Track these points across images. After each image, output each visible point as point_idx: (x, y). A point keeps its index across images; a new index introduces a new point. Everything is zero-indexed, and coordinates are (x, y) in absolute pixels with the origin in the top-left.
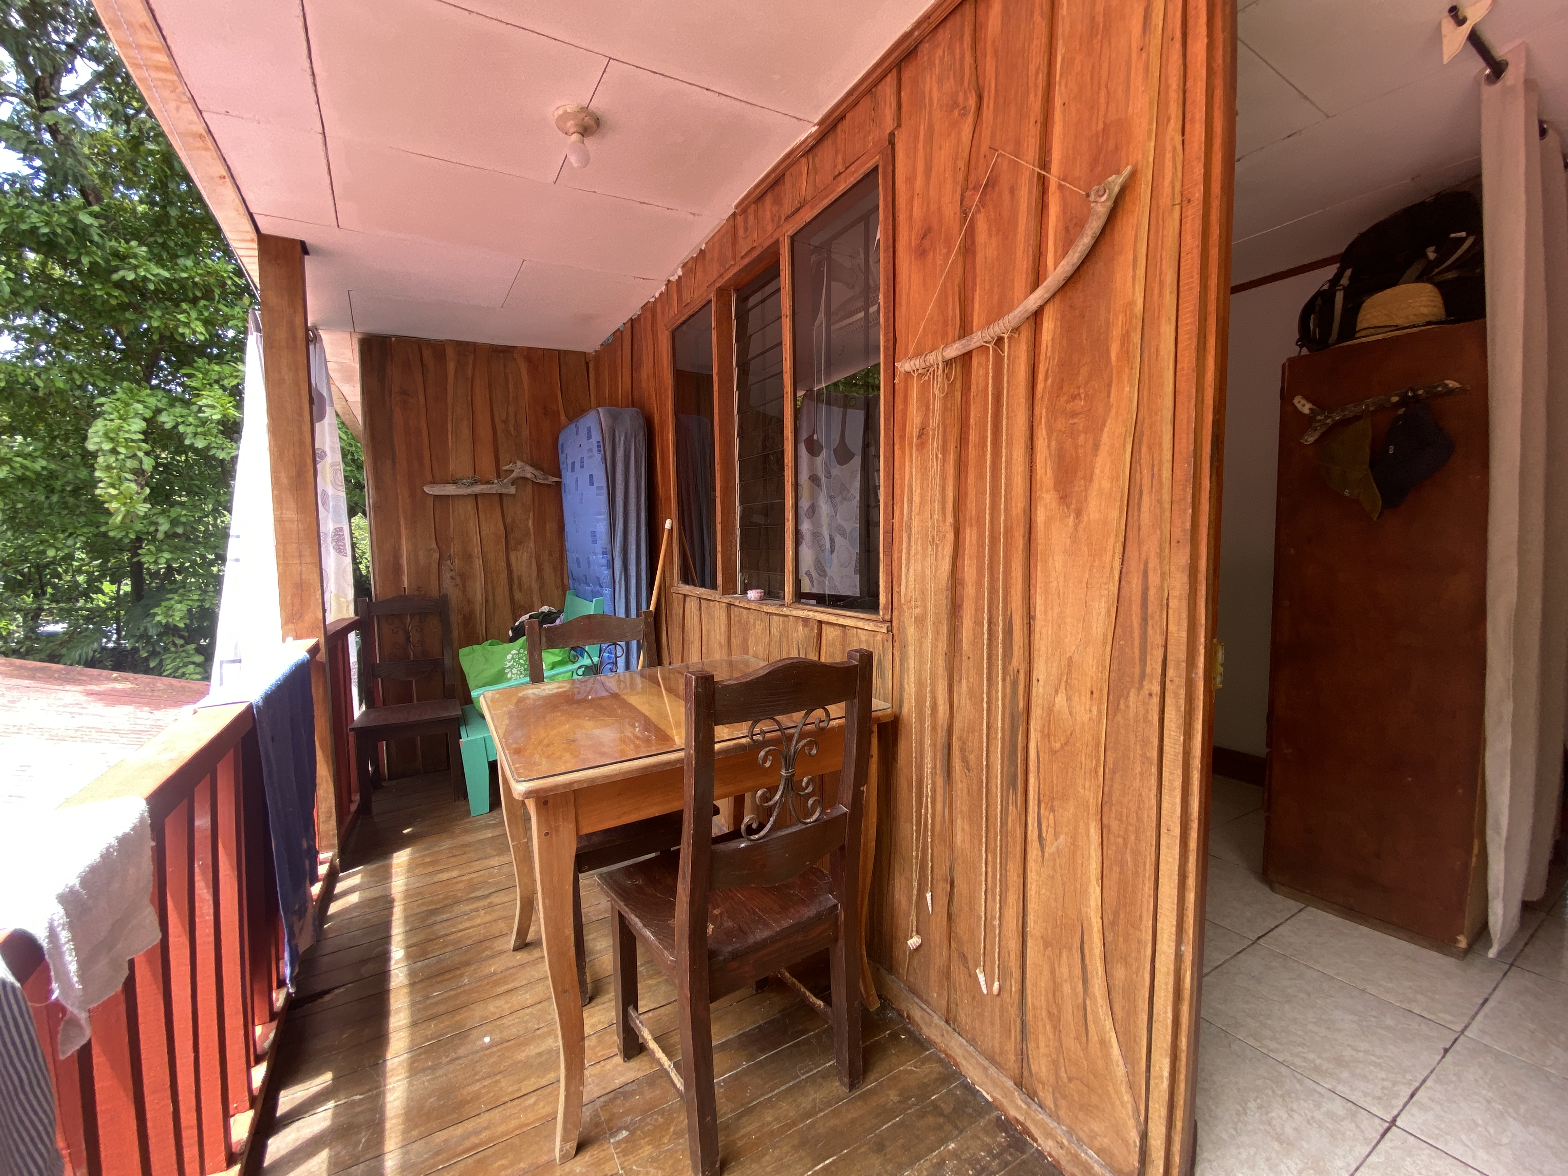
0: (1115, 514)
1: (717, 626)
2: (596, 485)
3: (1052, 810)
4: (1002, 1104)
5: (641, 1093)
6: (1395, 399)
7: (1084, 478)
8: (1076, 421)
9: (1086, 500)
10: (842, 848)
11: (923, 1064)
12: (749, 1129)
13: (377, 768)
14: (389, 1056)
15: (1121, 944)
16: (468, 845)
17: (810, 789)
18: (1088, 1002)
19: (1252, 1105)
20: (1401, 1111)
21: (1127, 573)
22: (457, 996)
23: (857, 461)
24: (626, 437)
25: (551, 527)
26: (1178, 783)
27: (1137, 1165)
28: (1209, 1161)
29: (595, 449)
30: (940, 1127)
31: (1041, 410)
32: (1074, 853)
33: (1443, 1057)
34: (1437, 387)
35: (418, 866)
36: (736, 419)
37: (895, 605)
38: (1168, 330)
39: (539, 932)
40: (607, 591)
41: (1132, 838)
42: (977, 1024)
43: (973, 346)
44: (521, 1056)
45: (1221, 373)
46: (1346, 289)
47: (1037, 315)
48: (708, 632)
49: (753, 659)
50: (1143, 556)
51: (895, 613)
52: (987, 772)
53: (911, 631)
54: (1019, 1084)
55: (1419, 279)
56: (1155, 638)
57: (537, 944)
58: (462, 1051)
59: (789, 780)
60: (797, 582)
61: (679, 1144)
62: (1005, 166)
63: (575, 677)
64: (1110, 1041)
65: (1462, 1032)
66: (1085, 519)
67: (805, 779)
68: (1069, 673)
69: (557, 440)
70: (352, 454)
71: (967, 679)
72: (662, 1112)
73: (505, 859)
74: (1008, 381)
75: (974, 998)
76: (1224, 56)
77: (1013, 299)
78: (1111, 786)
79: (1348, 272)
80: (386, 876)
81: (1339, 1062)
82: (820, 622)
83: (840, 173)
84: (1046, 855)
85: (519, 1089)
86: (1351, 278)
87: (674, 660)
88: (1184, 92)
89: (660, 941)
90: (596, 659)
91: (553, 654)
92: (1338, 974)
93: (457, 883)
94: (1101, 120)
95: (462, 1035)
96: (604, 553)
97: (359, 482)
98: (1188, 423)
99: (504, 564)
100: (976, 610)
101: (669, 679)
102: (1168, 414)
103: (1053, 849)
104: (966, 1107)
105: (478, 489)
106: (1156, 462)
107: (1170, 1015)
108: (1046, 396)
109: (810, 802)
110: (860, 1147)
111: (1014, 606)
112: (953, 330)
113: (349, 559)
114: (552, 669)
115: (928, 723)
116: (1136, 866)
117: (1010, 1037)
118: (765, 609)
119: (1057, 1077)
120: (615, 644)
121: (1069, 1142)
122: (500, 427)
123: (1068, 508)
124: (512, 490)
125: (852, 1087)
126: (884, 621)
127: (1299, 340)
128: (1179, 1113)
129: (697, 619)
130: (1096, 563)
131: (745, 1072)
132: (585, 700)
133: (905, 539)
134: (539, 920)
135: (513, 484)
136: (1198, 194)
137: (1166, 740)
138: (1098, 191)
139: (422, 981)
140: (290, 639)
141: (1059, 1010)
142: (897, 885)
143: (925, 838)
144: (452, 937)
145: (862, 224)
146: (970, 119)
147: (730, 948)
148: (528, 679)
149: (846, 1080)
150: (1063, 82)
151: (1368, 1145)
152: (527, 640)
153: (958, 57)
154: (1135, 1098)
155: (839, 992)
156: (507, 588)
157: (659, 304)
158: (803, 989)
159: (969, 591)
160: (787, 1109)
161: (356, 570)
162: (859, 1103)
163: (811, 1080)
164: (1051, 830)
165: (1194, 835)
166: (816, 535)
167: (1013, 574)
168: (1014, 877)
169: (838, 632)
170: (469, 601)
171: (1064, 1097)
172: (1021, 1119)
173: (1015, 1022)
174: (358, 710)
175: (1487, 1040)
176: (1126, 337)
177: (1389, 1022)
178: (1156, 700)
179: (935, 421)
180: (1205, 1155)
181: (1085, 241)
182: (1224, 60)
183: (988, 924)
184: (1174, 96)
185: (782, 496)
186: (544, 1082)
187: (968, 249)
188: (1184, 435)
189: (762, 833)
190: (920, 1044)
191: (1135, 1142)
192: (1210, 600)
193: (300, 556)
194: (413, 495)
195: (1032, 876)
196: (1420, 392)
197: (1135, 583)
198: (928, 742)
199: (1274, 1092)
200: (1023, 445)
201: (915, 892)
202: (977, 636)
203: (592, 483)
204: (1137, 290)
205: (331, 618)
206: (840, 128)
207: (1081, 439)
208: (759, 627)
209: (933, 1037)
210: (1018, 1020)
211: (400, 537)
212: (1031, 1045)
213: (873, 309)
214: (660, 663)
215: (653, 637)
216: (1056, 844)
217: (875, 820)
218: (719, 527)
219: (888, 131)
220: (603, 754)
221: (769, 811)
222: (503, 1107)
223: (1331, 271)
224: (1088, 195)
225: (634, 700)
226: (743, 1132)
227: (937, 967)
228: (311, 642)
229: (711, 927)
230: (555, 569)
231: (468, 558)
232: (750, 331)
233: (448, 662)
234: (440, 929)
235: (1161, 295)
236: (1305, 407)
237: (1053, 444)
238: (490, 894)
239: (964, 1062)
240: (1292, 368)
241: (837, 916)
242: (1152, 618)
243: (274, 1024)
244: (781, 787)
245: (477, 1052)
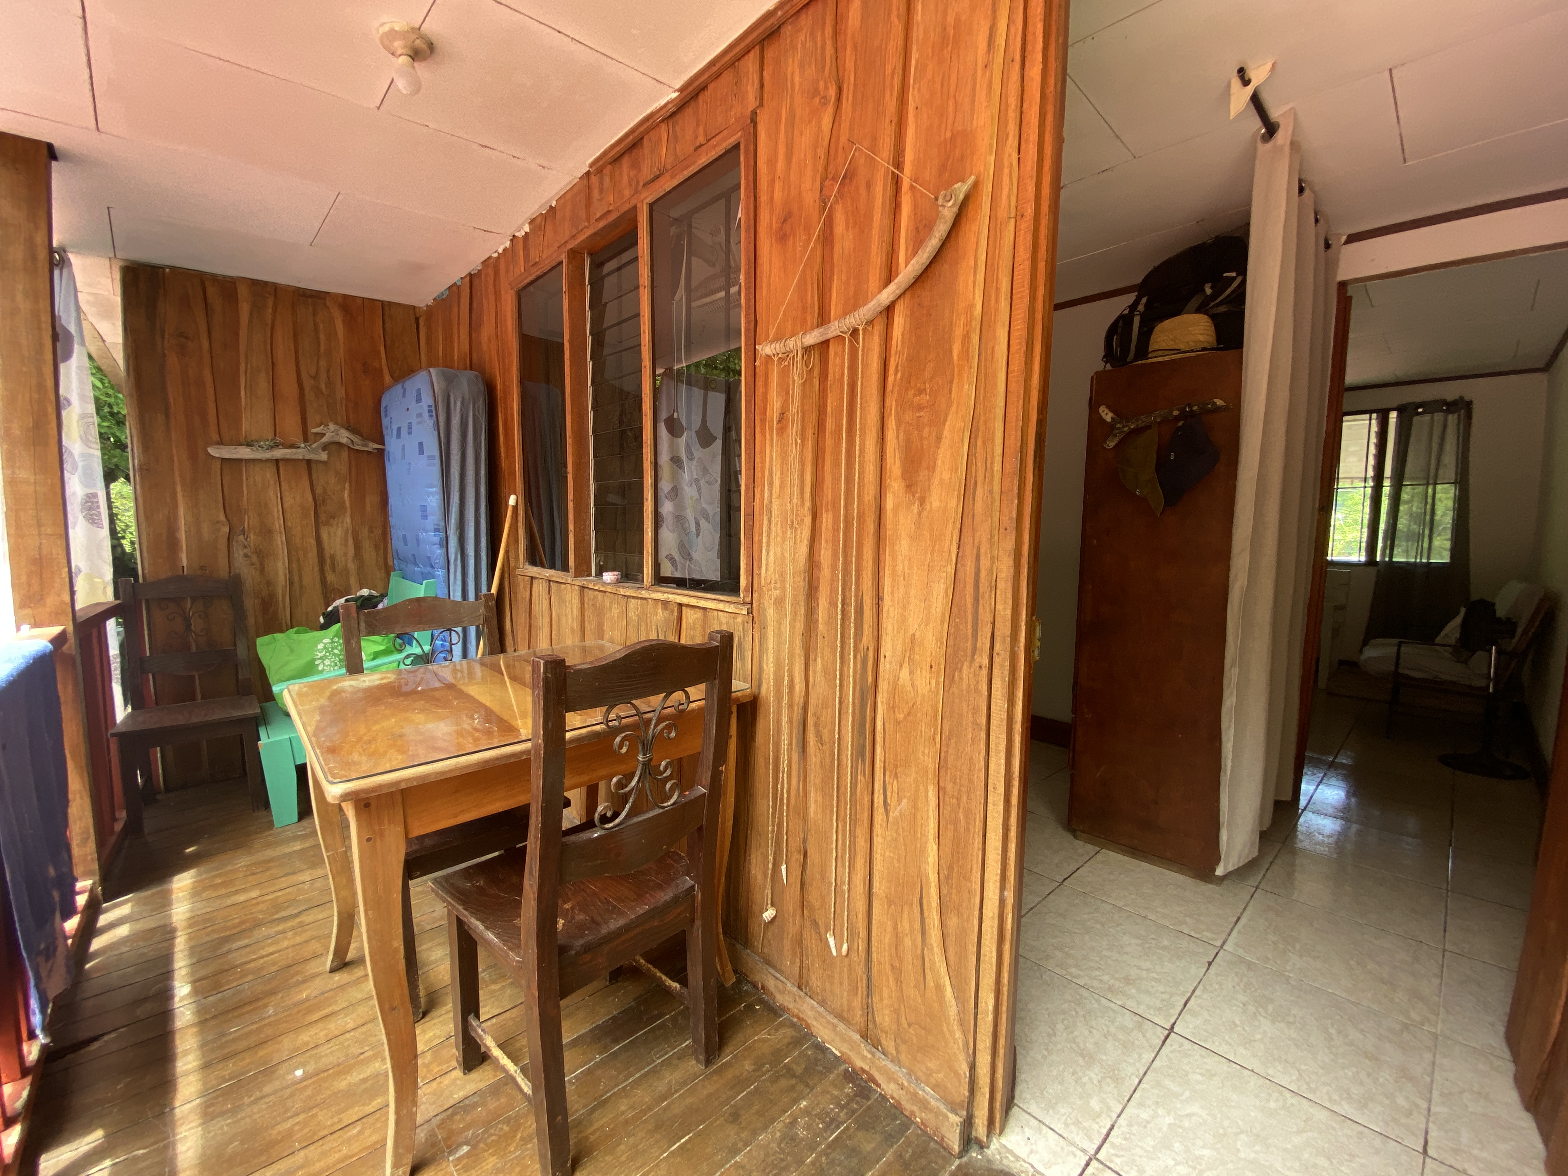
0: (954, 502)
1: (569, 609)
2: (426, 453)
3: (896, 776)
4: (849, 1058)
5: (484, 1104)
6: (1176, 413)
7: (928, 468)
8: (921, 414)
9: (929, 489)
10: (700, 829)
11: (777, 1030)
12: (601, 1122)
13: (148, 778)
14: (177, 1104)
15: (954, 897)
16: (271, 860)
17: (668, 772)
18: (926, 952)
19: (1060, 1026)
20: (1177, 1019)
21: (962, 557)
22: (259, 1030)
23: (718, 444)
24: (463, 403)
25: (371, 501)
26: (1003, 747)
27: (967, 1094)
28: (1026, 1081)
29: (426, 414)
30: (793, 1088)
31: (891, 402)
32: (915, 815)
33: (1208, 969)
34: (1208, 404)
35: (205, 889)
36: (590, 390)
37: (755, 586)
38: (1002, 334)
39: (361, 948)
40: (440, 573)
41: (965, 798)
42: (828, 985)
43: (830, 335)
44: (342, 1084)
45: (1045, 379)
46: (1142, 315)
47: (889, 310)
48: (559, 616)
49: (608, 645)
50: (976, 541)
51: (755, 595)
52: (839, 745)
53: (771, 613)
54: (865, 1036)
55: (1198, 311)
56: (985, 616)
57: (359, 961)
58: (267, 1089)
59: (646, 765)
60: (657, 566)
61: (527, 1150)
62: (862, 161)
63: (402, 667)
64: (944, 986)
65: (1222, 947)
66: (928, 507)
67: (664, 763)
68: (911, 649)
69: (380, 401)
70: (110, 406)
71: (822, 658)
72: (508, 1121)
73: (318, 872)
74: (862, 372)
75: (824, 961)
76: (1056, 84)
77: (867, 292)
78: (947, 752)
79: (1144, 300)
80: (165, 903)
81: (1127, 980)
82: (680, 605)
83: (701, 146)
84: (891, 819)
85: (340, 1121)
86: (1146, 305)
87: (520, 647)
88: (1021, 113)
89: (504, 942)
90: (427, 648)
91: (375, 642)
92: (1125, 906)
93: (258, 903)
94: (949, 128)
95: (269, 1072)
96: (436, 530)
97: (120, 441)
98: (1017, 421)
99: (313, 542)
100: (831, 592)
101: (514, 666)
102: (1000, 412)
103: (897, 813)
104: (817, 1065)
105: (279, 453)
106: (989, 456)
107: (994, 954)
108: (896, 389)
109: (668, 786)
110: (716, 1120)
111: (865, 587)
112: (812, 317)
113: (105, 532)
114: (374, 659)
115: (785, 701)
116: (968, 823)
117: (857, 993)
118: (622, 591)
119: (899, 1024)
120: (450, 630)
121: (909, 1082)
122: (308, 383)
123: (914, 496)
124: (324, 456)
125: (708, 1062)
126: (745, 603)
127: (1104, 357)
128: (1002, 1042)
129: (546, 603)
130: (937, 547)
131: (598, 1066)
132: (414, 692)
133: (765, 522)
134: (360, 935)
135: (324, 449)
136: (1030, 211)
137: (993, 707)
138: (945, 196)
139: (213, 1018)
140: (25, 628)
141: (901, 961)
142: (754, 861)
143: (781, 814)
144: (252, 965)
145: (723, 201)
146: (830, 109)
147: (581, 942)
148: (344, 671)
149: (702, 1058)
150: (917, 86)
151: (1153, 1051)
152: (342, 627)
153: (819, 45)
154: (965, 1033)
155: (696, 972)
156: (316, 569)
157: (502, 261)
158: (659, 974)
159: (825, 572)
160: (643, 1095)
161: (116, 547)
162: (715, 1078)
163: (667, 1063)
164: (895, 795)
165: (1015, 791)
166: (680, 519)
167: (865, 557)
168: (862, 842)
169: (699, 614)
170: (269, 583)
171: (904, 1042)
172: (866, 1068)
173: (862, 979)
174: (121, 711)
175: (1241, 952)
176: (966, 337)
177: (1166, 943)
178: (985, 672)
179: (794, 407)
180: (1023, 1076)
181: (933, 243)
182: (1055, 88)
183: (838, 889)
184: (1012, 115)
185: (641, 475)
186: (368, 1109)
187: (827, 239)
188: (1013, 432)
189: (617, 821)
190: (774, 1011)
191: (965, 1074)
192: (1031, 582)
193: (39, 526)
194: (193, 456)
195: (878, 839)
196: (1195, 408)
197: (969, 566)
198: (785, 719)
199: (1077, 1013)
200: (875, 434)
201: (770, 866)
202: (831, 617)
203: (421, 452)
204: (977, 295)
205: (80, 603)
206: (701, 97)
207: (926, 431)
208: (616, 611)
209: (786, 1004)
210: (865, 977)
211: (175, 506)
212: (876, 998)
213: (734, 290)
214: (503, 650)
215: (495, 622)
216: (899, 808)
217: (733, 799)
218: (571, 505)
219: (750, 109)
220: (436, 749)
221: (625, 798)
222: (321, 1142)
223: (1131, 298)
224: (937, 199)
225: (473, 690)
226: (596, 1126)
227: (790, 936)
228: (56, 630)
229: (561, 922)
230: (377, 547)
231: (267, 532)
232: (606, 297)
233: (242, 652)
234: (238, 958)
235: (997, 301)
236: (1107, 416)
237: (901, 435)
238: (300, 913)
239: (815, 1023)
240: (1098, 379)
241: (694, 897)
242: (983, 597)
243: (28, 1080)
244: (638, 773)
245: (287, 1087)
